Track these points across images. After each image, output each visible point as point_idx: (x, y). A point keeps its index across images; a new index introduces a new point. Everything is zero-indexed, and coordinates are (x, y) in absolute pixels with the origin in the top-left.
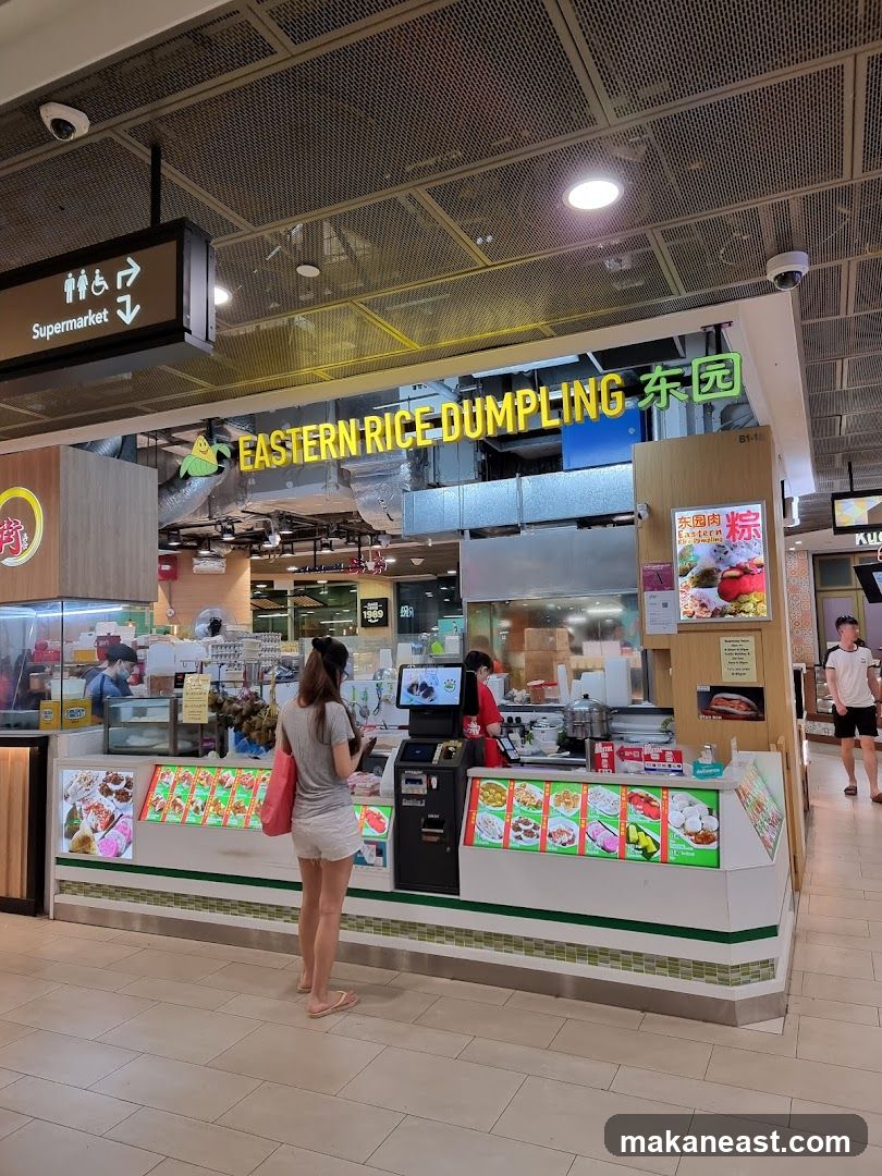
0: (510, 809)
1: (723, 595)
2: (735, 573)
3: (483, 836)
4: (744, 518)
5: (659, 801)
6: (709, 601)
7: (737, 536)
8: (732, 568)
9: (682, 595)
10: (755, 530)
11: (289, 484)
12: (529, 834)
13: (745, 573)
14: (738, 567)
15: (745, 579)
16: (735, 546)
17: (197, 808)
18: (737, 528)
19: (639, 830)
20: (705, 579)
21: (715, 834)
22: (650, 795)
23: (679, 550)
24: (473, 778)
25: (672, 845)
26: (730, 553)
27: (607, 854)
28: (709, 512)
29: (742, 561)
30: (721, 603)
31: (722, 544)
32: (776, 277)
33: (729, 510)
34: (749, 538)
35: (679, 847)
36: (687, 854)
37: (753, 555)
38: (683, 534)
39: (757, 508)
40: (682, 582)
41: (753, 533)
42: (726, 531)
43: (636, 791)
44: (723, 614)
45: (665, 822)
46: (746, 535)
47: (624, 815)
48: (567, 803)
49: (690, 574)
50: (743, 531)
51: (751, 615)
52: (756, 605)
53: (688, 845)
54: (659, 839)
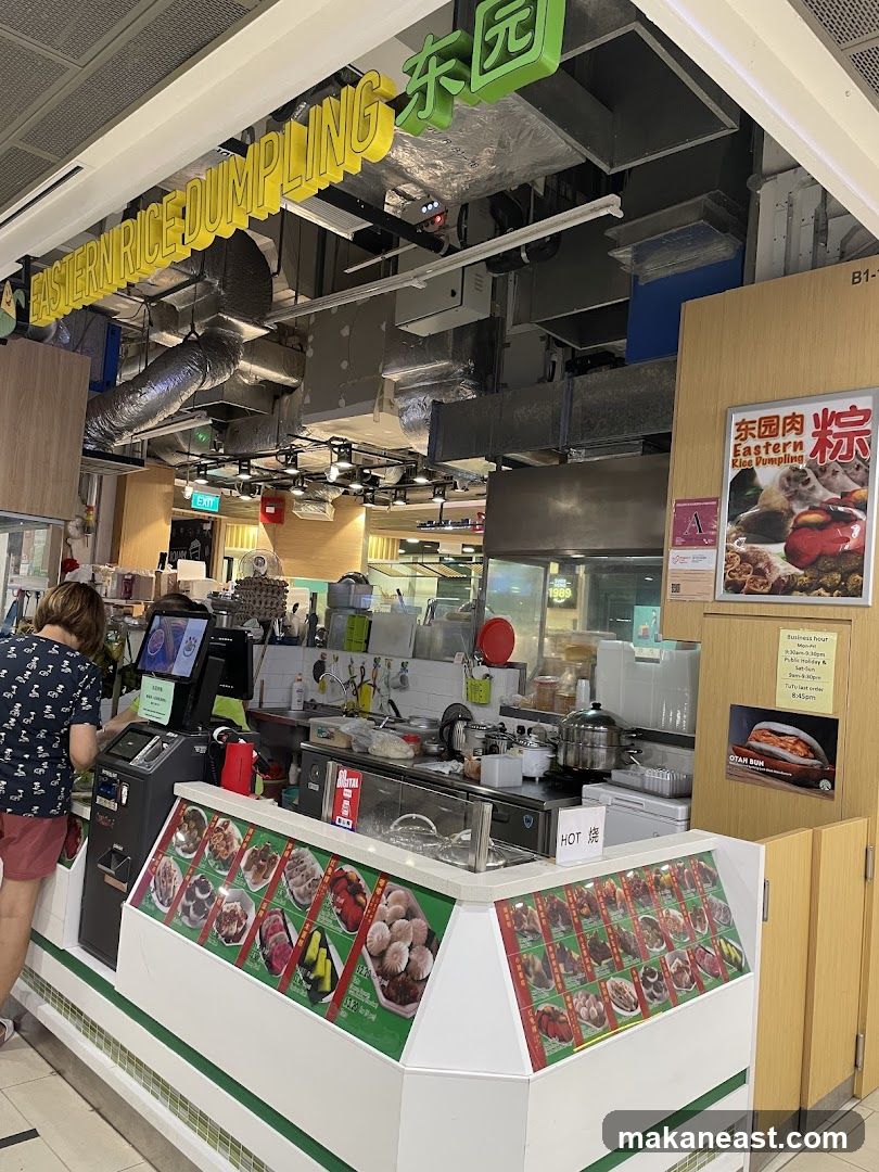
0: (197, 860)
1: (791, 556)
2: (817, 517)
3: (154, 895)
4: (844, 420)
5: (369, 896)
6: (769, 565)
7: (829, 452)
8: (813, 510)
9: (726, 553)
10: (861, 442)
12: (201, 907)
13: (834, 519)
14: (823, 508)
15: (834, 529)
18: (830, 438)
19: (323, 944)
22: (362, 882)
24: (183, 800)
25: (353, 990)
27: (268, 976)
28: (785, 411)
30: (788, 569)
33: (819, 406)
34: (848, 456)
35: (364, 996)
36: (366, 1013)
38: (741, 448)
39: (867, 401)
41: (856, 447)
42: (810, 443)
43: (347, 868)
45: (362, 940)
46: (843, 450)
47: (317, 906)
48: (260, 868)
50: (840, 443)
51: (835, 594)
52: (846, 578)
53: (375, 998)
54: (340, 971)
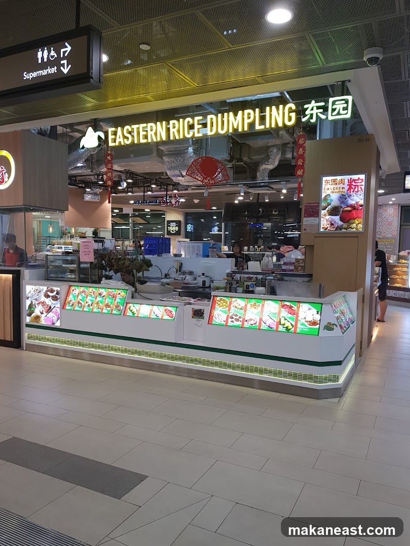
0: (229, 310)
1: (341, 219)
2: (349, 209)
3: (216, 320)
4: (356, 181)
5: (296, 307)
6: (335, 222)
7: (352, 190)
8: (348, 206)
9: (322, 219)
10: (361, 188)
11: (132, 156)
12: (237, 320)
13: (354, 209)
14: (351, 206)
15: (354, 212)
16: (350, 195)
17: (89, 305)
18: (352, 186)
19: (285, 319)
20: (334, 211)
21: (319, 322)
22: (292, 305)
23: (323, 195)
24: (214, 296)
25: (299, 326)
26: (348, 199)
27: (271, 329)
28: (339, 178)
29: (353, 202)
30: (341, 223)
31: (344, 194)
32: (368, 59)
33: (349, 177)
34: (358, 191)
35: (302, 327)
36: (305, 330)
37: (358, 200)
38: (326, 188)
39: (363, 177)
40: (323, 212)
41: (360, 189)
42: (347, 187)
43: (286, 303)
44: (341, 229)
45: (297, 316)
46: (356, 190)
47: (280, 312)
48: (255, 308)
49: (327, 209)
50: (355, 188)
51: (354, 230)
52: (357, 225)
53: (306, 326)
54: (293, 323)
